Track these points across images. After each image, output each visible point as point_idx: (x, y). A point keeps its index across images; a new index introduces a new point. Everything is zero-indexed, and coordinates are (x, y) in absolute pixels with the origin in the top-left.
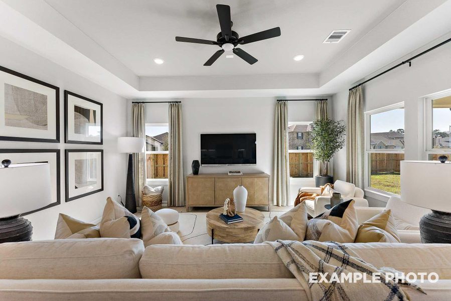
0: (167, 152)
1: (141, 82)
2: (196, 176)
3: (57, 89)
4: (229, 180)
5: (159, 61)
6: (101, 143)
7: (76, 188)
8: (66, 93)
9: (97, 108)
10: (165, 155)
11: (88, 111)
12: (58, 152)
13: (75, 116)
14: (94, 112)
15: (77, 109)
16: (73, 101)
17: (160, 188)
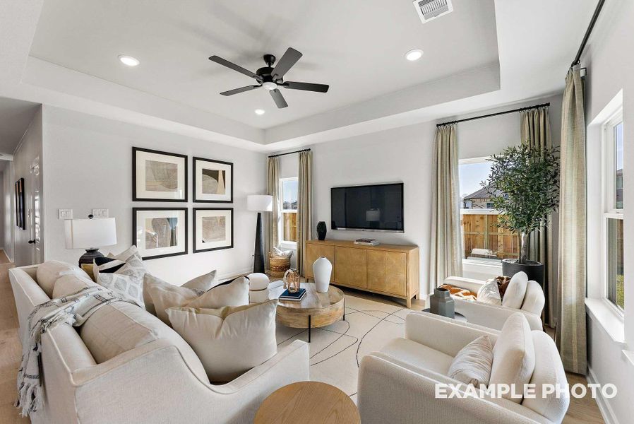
0: (296, 211)
1: (266, 134)
2: (321, 243)
3: (186, 157)
4: (352, 250)
5: (260, 112)
6: (231, 202)
7: (203, 242)
8: (195, 159)
9: (227, 168)
10: (294, 214)
11: (217, 172)
12: (186, 210)
13: (203, 178)
14: (224, 172)
15: (205, 172)
16: (201, 165)
17: (288, 252)
